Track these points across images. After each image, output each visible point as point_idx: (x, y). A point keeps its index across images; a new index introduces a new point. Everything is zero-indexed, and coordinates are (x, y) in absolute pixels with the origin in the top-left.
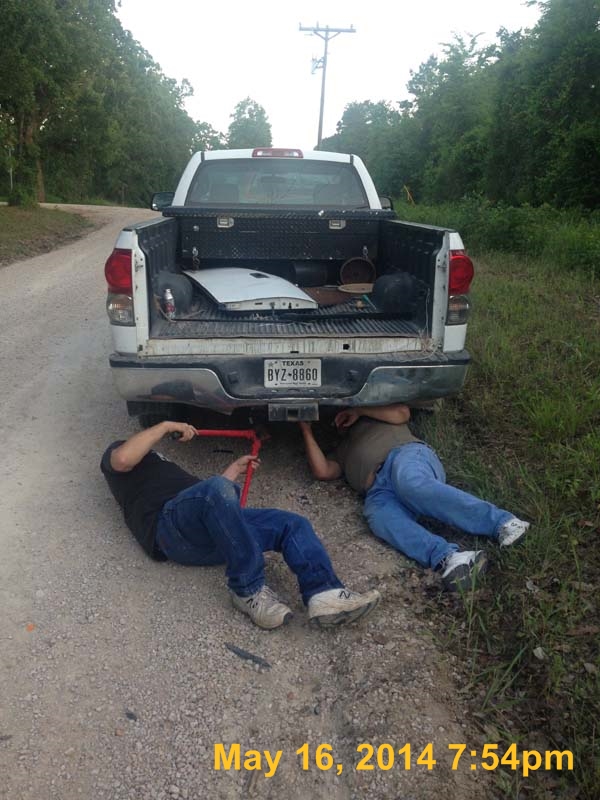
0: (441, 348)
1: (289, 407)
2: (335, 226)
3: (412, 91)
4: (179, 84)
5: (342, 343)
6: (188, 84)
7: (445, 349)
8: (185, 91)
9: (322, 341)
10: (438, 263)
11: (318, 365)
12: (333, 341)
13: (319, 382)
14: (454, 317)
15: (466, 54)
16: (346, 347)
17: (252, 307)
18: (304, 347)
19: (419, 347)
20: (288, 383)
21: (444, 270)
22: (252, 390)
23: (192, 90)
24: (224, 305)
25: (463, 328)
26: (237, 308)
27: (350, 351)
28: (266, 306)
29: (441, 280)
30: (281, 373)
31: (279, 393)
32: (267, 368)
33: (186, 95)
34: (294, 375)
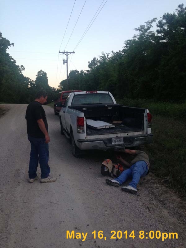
0: (147, 133)
1: (119, 148)
2: (110, 108)
3: (89, 68)
4: (20, 67)
5: (126, 134)
6: (23, 67)
7: (148, 133)
8: (22, 69)
9: (122, 134)
10: (144, 116)
11: (122, 139)
12: (125, 133)
13: (123, 142)
14: (149, 126)
15: (106, 58)
16: (127, 134)
17: (102, 128)
18: (119, 135)
19: (142, 133)
20: (117, 143)
21: (146, 117)
22: (110, 145)
23: (24, 68)
24: (96, 128)
25: (150, 129)
26: (99, 128)
27: (128, 135)
28: (104, 127)
29: (145, 119)
30: (115, 141)
31: (116, 145)
32: (112, 140)
33: (22, 70)
34: (118, 141)
